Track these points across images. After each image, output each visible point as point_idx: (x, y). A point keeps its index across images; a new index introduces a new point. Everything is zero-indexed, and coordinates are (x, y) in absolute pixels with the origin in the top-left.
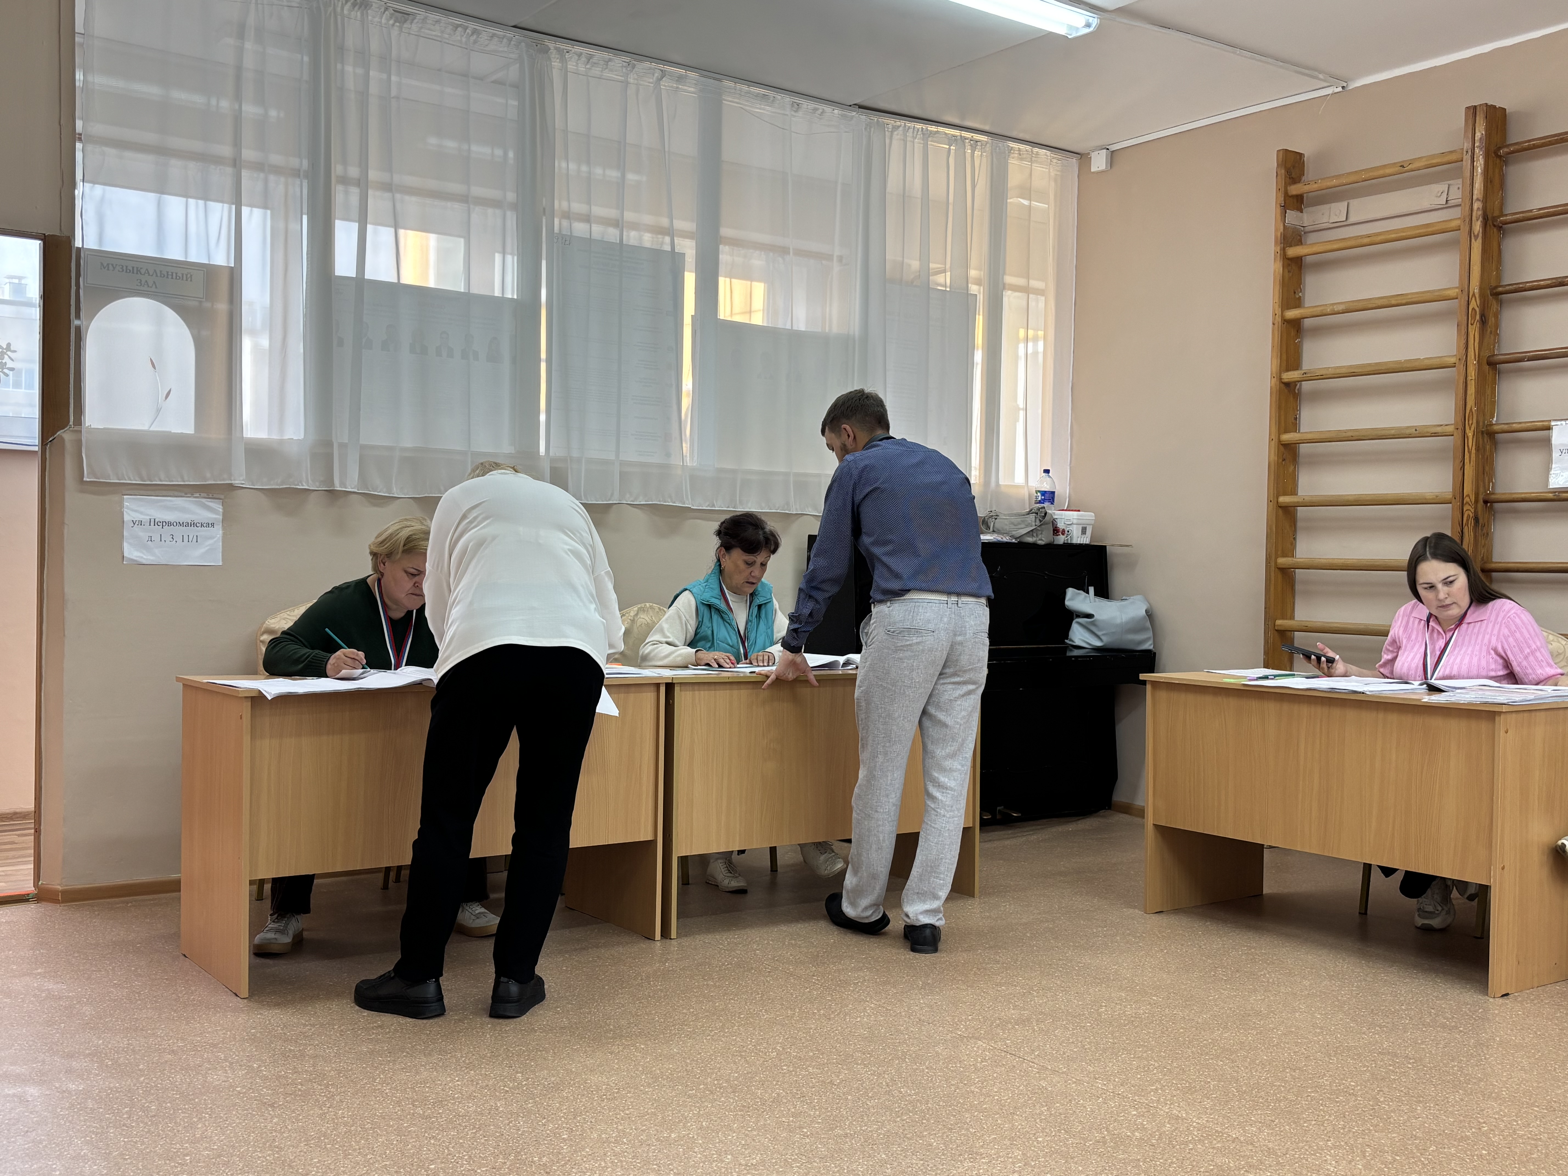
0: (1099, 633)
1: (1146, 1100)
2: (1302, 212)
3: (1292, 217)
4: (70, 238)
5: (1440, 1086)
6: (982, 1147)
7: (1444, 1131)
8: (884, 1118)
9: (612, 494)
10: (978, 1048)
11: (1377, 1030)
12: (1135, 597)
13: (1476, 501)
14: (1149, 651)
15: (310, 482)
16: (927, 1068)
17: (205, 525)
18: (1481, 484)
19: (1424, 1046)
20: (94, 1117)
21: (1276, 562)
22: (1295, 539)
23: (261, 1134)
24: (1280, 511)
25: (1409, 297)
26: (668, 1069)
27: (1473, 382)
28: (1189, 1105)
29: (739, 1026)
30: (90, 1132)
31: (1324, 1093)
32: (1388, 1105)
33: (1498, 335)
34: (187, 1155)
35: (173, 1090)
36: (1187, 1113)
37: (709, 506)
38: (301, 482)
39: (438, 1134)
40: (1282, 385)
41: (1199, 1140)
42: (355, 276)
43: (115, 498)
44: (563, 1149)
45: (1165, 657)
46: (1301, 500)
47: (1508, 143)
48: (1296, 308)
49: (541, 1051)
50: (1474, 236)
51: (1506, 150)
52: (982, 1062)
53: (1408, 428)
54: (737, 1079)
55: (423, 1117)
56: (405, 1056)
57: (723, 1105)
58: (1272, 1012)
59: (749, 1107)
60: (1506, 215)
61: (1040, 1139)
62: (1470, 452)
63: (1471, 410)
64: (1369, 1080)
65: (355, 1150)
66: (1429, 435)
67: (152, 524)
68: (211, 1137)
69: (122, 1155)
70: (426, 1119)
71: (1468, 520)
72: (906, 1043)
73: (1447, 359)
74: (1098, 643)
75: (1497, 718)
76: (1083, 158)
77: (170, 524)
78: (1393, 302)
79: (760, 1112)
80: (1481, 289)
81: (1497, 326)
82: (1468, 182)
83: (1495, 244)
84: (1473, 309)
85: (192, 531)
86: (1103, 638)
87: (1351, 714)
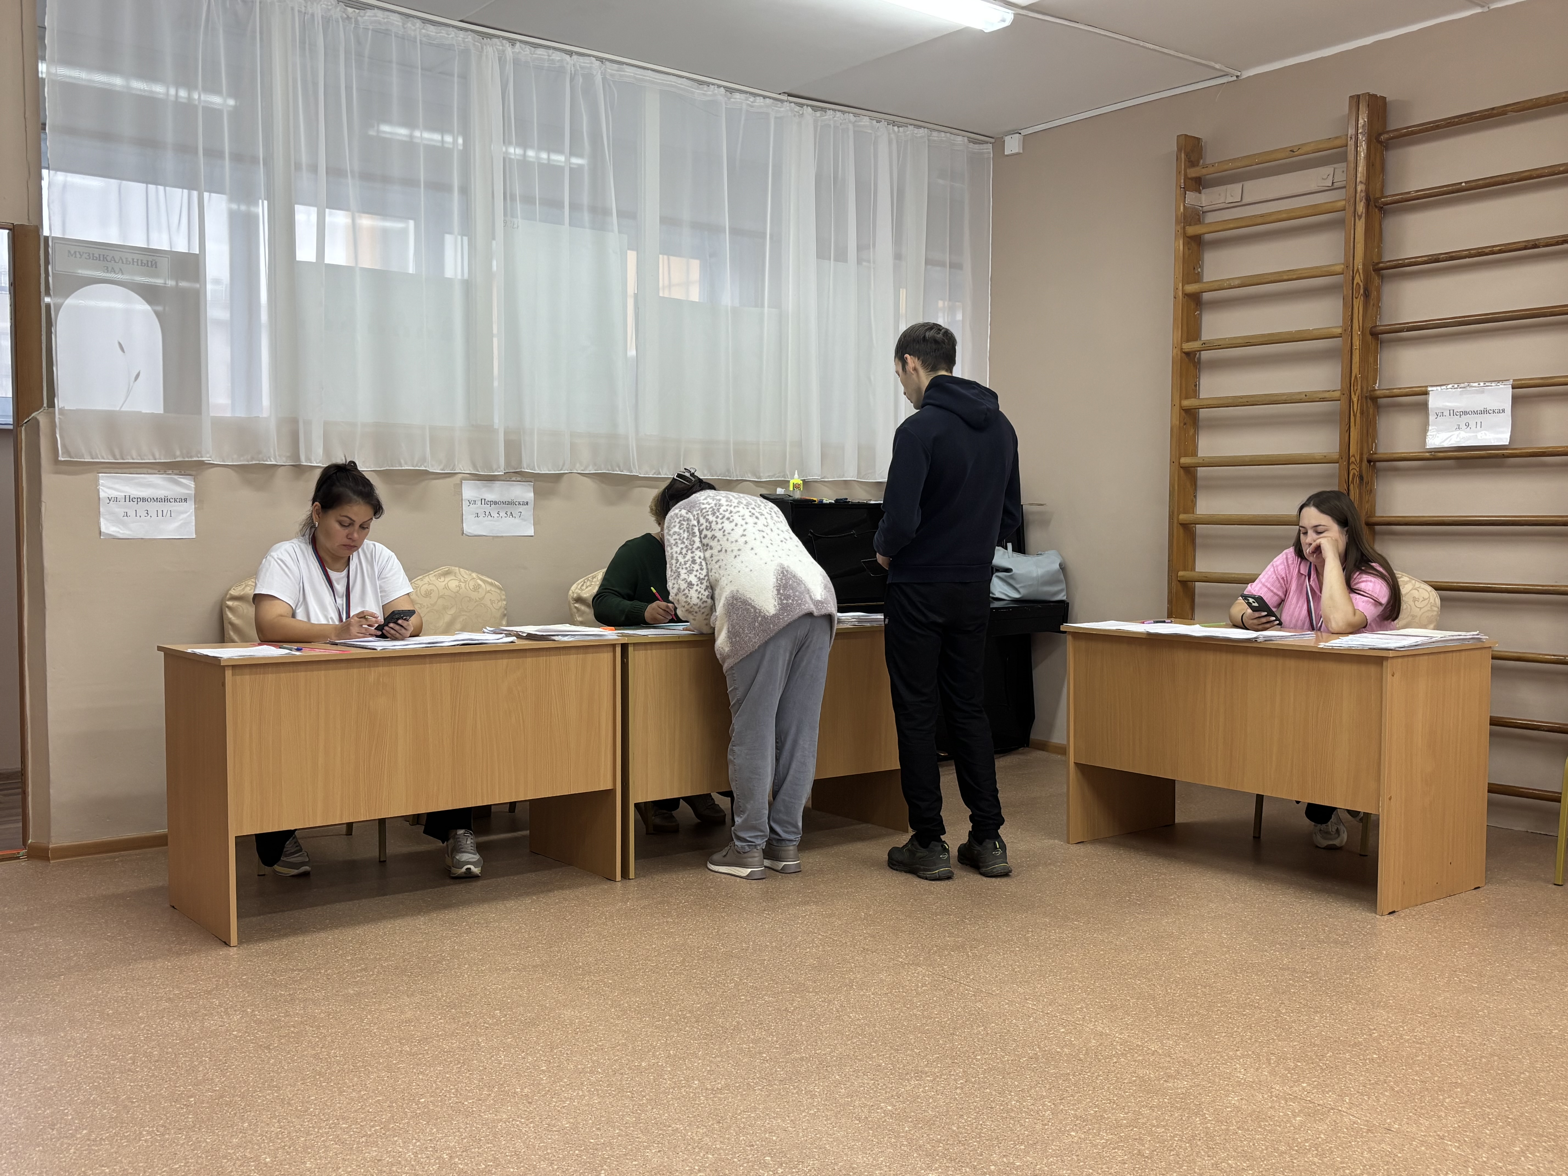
0: (1017, 586)
1: (1073, 1018)
2: (1200, 193)
3: (1191, 198)
4: (39, 227)
5: (1335, 998)
6: (926, 1066)
7: (1339, 1039)
8: (836, 1042)
9: (563, 465)
10: (918, 973)
11: (1278, 948)
12: (1049, 552)
13: (1361, 460)
14: (1062, 602)
15: (278, 457)
16: (873, 994)
17: (178, 500)
18: (1365, 445)
19: (1319, 961)
20: (100, 1064)
21: (1178, 519)
22: (1195, 497)
23: (260, 1075)
24: (1182, 471)
25: (1300, 272)
26: (636, 1002)
27: (1358, 351)
28: (1111, 1022)
29: (698, 960)
30: (97, 1077)
31: (1233, 1007)
32: (1289, 1016)
33: (1380, 307)
34: (191, 1097)
35: (173, 1036)
36: (1110, 1030)
37: (654, 474)
38: (269, 458)
39: (426, 1070)
40: (1183, 355)
41: (1122, 1054)
42: (315, 261)
43: (90, 476)
44: (542, 1079)
45: (1077, 608)
46: (1201, 461)
47: (1388, 130)
48: (1195, 282)
49: (516, 989)
50: (1358, 216)
51: (1386, 136)
52: (923, 986)
53: (1300, 393)
54: (699, 1009)
55: (410, 1054)
56: (389, 997)
57: (688, 1034)
58: (1183, 933)
59: (711, 1036)
60: (1387, 197)
61: (979, 1057)
62: (1355, 416)
63: (1356, 376)
64: (1272, 994)
65: (349, 1087)
66: (1318, 399)
67: (127, 500)
68: (212, 1079)
69: (129, 1098)
70: (413, 1055)
71: (1353, 479)
72: (852, 971)
73: (1334, 330)
74: (1016, 595)
75: (1385, 663)
76: (998, 143)
77: (144, 500)
78: (1285, 277)
79: (722, 1040)
80: (1364, 265)
81: (1379, 299)
82: (1352, 165)
83: (1377, 225)
84: (1358, 283)
85: (166, 506)
86: (1021, 590)
87: (1253, 661)
